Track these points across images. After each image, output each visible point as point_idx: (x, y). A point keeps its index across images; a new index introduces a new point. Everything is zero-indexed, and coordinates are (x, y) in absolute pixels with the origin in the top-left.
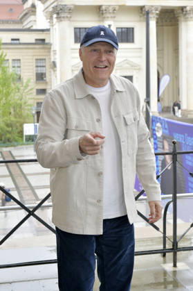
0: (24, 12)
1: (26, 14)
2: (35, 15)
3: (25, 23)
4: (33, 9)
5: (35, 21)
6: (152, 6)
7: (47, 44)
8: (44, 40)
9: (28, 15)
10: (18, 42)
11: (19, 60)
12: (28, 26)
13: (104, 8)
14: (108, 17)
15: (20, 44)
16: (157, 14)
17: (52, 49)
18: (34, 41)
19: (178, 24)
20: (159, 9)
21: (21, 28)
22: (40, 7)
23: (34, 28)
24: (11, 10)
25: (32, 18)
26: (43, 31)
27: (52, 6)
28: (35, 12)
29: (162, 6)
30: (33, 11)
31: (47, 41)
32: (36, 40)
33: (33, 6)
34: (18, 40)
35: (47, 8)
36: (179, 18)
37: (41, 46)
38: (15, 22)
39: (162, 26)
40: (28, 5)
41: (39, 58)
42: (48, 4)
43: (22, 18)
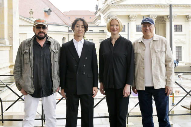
0: (96, 18)
1: (96, 19)
2: (100, 20)
3: (96, 23)
4: (99, 17)
5: (100, 22)
6: (153, 15)
7: (105, 32)
8: (103, 31)
9: (97, 20)
10: (92, 31)
11: (93, 39)
12: (97, 25)
13: (130, 16)
14: (132, 20)
15: (93, 32)
16: (155, 19)
17: (107, 35)
18: (99, 31)
19: (165, 23)
20: (156, 16)
21: (94, 25)
22: (102, 16)
23: (99, 25)
24: (91, 17)
25: (99, 21)
26: (103, 26)
27: (108, 15)
28: (100, 18)
29: (158, 15)
30: (99, 18)
31: (104, 31)
32: (100, 30)
33: (100, 16)
34: (92, 30)
35: (105, 16)
36: (166, 20)
37: (102, 33)
38: (92, 23)
39: (158, 24)
40: (97, 15)
41: (101, 39)
42: (106, 14)
43: (95, 21)
